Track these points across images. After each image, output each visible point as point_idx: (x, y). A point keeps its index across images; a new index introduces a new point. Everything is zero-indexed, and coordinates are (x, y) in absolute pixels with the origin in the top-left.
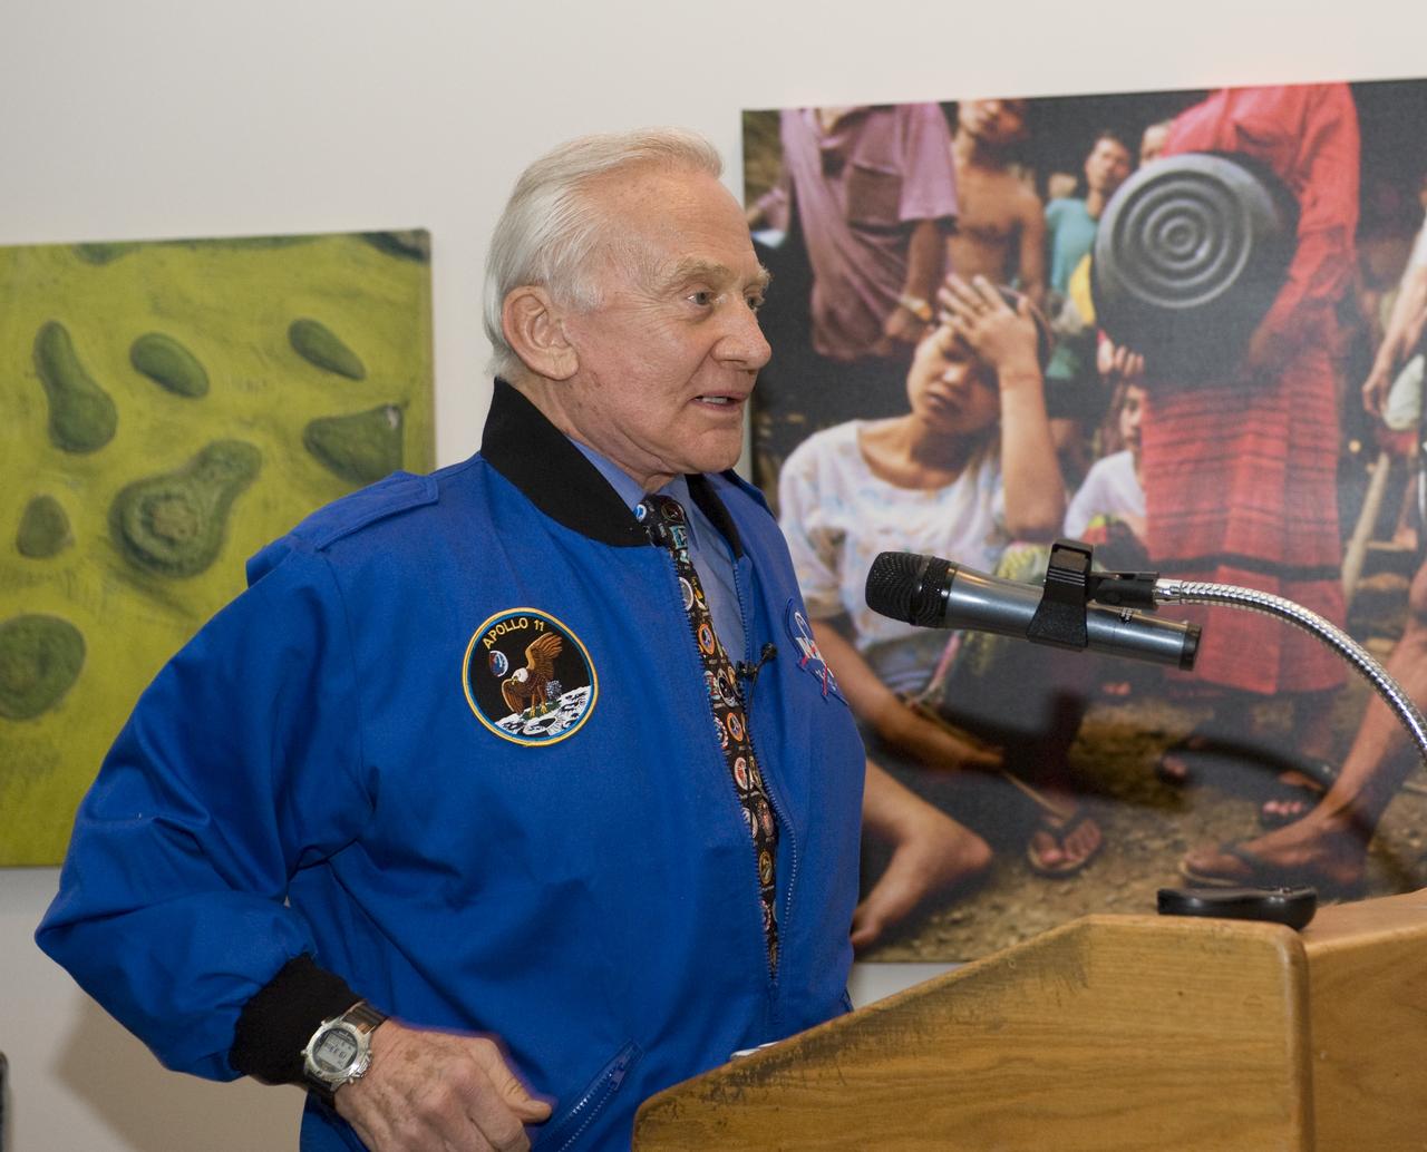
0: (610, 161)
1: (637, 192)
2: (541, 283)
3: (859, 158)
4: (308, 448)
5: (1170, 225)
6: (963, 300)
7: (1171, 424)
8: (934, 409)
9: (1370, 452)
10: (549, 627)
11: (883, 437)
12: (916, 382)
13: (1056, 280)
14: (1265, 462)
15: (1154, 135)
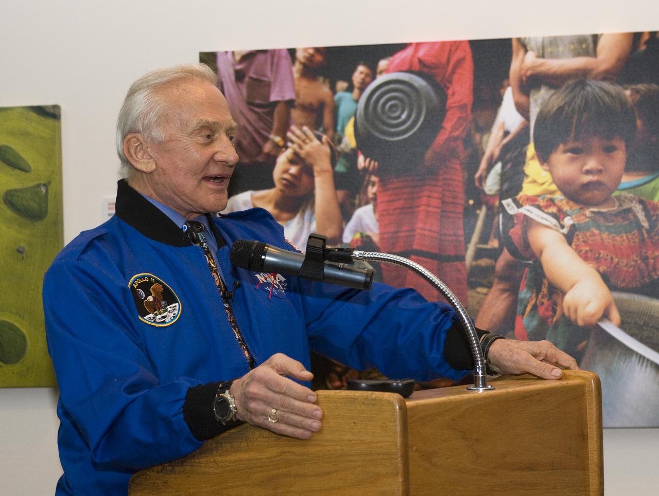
0: (166, 79)
1: (178, 91)
2: (139, 132)
3: (252, 74)
4: (5, 202)
5: (390, 104)
6: (298, 137)
7: (389, 192)
8: (285, 185)
9: (478, 205)
10: (156, 281)
11: (261, 198)
12: (277, 173)
13: (339, 128)
14: (430, 209)
15: (383, 64)
